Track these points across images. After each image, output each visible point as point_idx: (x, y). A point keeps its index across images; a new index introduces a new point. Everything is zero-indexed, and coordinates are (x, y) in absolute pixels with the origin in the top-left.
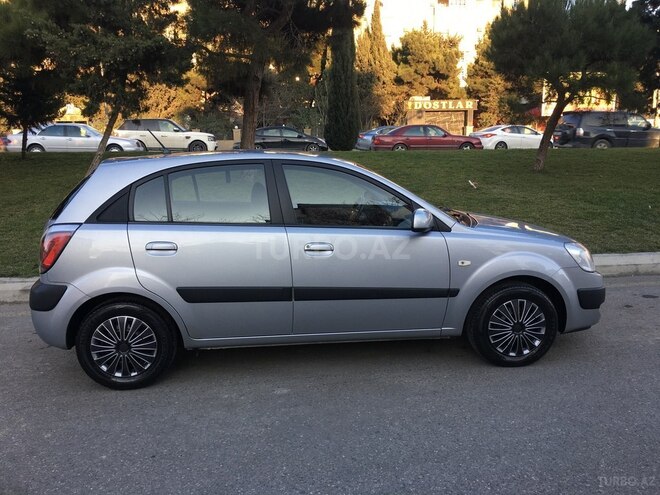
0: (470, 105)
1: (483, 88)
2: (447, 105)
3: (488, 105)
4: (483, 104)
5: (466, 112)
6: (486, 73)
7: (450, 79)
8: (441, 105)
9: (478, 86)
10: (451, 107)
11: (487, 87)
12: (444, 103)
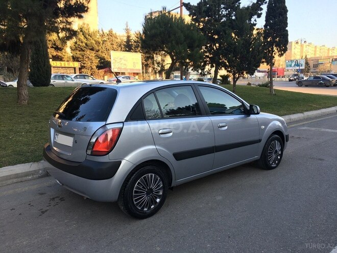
0: (77, 65)
1: (81, 56)
2: (65, 64)
3: (85, 65)
4: (82, 64)
5: (75, 68)
6: (81, 49)
7: (63, 51)
8: (61, 64)
9: (78, 55)
10: (67, 66)
11: (83, 56)
12: (63, 63)
